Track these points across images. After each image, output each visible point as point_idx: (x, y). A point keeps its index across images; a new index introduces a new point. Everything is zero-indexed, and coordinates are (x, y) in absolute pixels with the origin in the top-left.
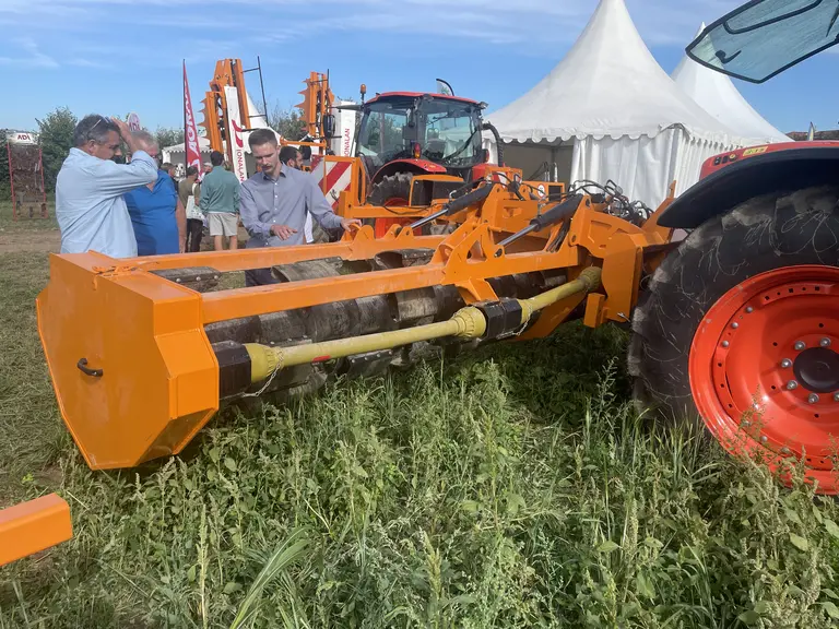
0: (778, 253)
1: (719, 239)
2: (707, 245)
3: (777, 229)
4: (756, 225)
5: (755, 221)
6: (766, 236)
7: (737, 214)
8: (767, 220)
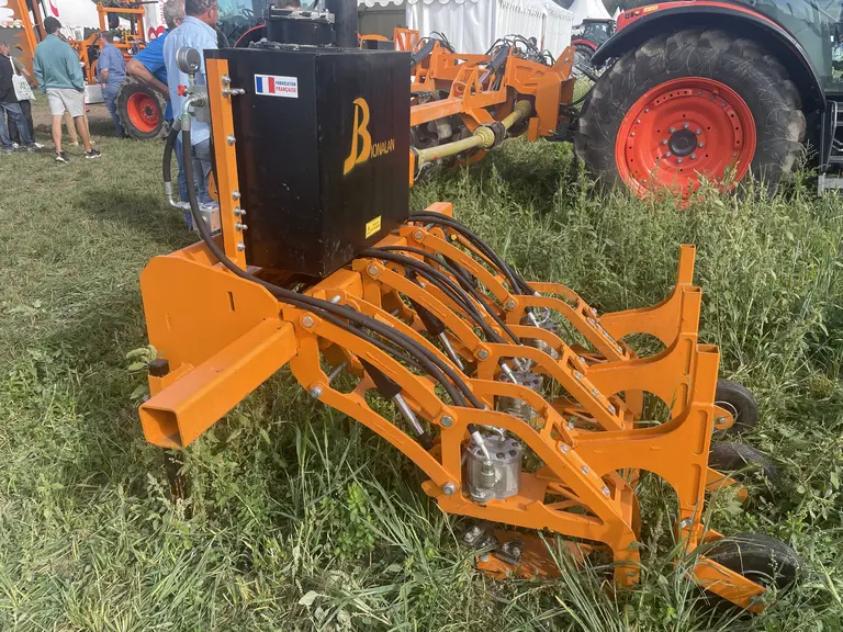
0: (668, 72)
1: (634, 66)
2: (626, 71)
3: (668, 57)
4: (655, 56)
5: (655, 53)
6: (662, 61)
7: (644, 50)
8: (661, 52)
